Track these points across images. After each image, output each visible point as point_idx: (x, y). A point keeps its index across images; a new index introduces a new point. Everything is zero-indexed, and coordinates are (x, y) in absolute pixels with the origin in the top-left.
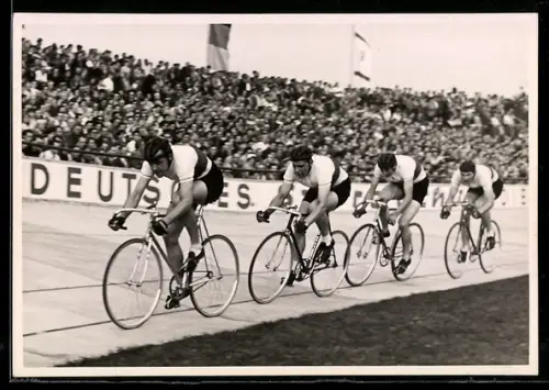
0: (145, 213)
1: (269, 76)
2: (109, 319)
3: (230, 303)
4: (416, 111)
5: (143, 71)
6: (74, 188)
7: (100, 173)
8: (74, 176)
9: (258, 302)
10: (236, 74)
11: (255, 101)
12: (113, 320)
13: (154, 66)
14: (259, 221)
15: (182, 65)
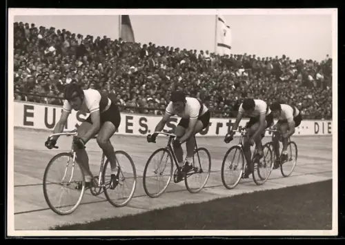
0: (69, 135)
1: (161, 46)
2: (48, 207)
3: (132, 197)
4: (259, 70)
5: (77, 42)
6: (29, 119)
7: (46, 109)
8: (28, 111)
9: (151, 196)
10: (139, 45)
11: (151, 62)
12: (51, 208)
13: (84, 38)
14: (149, 141)
15: (102, 38)
